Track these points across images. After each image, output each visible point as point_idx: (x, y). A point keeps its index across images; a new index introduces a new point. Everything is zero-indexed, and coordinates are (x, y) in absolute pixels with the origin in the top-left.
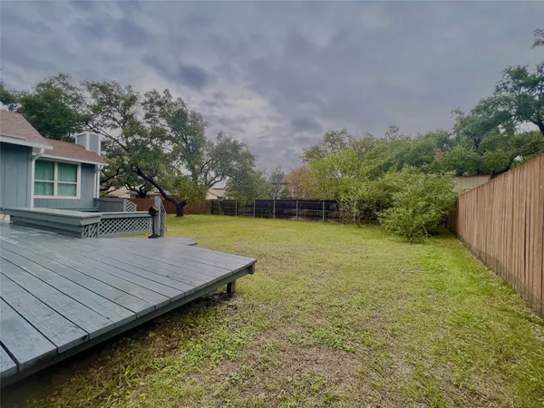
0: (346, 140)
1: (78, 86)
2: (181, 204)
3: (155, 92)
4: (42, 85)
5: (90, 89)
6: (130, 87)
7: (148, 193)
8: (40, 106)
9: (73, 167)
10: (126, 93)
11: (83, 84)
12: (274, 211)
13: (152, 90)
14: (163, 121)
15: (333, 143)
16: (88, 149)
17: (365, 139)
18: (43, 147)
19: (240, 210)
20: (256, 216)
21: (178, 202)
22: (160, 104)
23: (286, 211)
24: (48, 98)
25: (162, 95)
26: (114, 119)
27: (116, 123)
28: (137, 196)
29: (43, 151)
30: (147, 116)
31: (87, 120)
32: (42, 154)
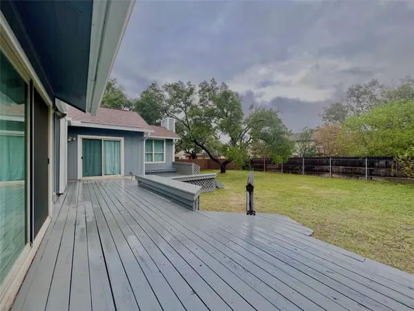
0: (377, 92)
1: (161, 89)
2: (223, 163)
3: (205, 83)
4: (144, 92)
5: (167, 90)
6: (190, 82)
7: (197, 154)
8: (143, 106)
9: (161, 142)
10: (187, 87)
11: (163, 87)
12: (303, 168)
13: (203, 81)
14: (211, 103)
15: (358, 97)
16: (168, 129)
17: (403, 87)
18: (150, 131)
19: (268, 167)
20: (284, 172)
21: (222, 162)
22: (209, 90)
23: (317, 168)
24: (147, 99)
25: (210, 83)
26: (180, 107)
27: (180, 109)
28: (190, 157)
29: (149, 134)
30: (201, 101)
31: (165, 110)
32: (150, 136)
